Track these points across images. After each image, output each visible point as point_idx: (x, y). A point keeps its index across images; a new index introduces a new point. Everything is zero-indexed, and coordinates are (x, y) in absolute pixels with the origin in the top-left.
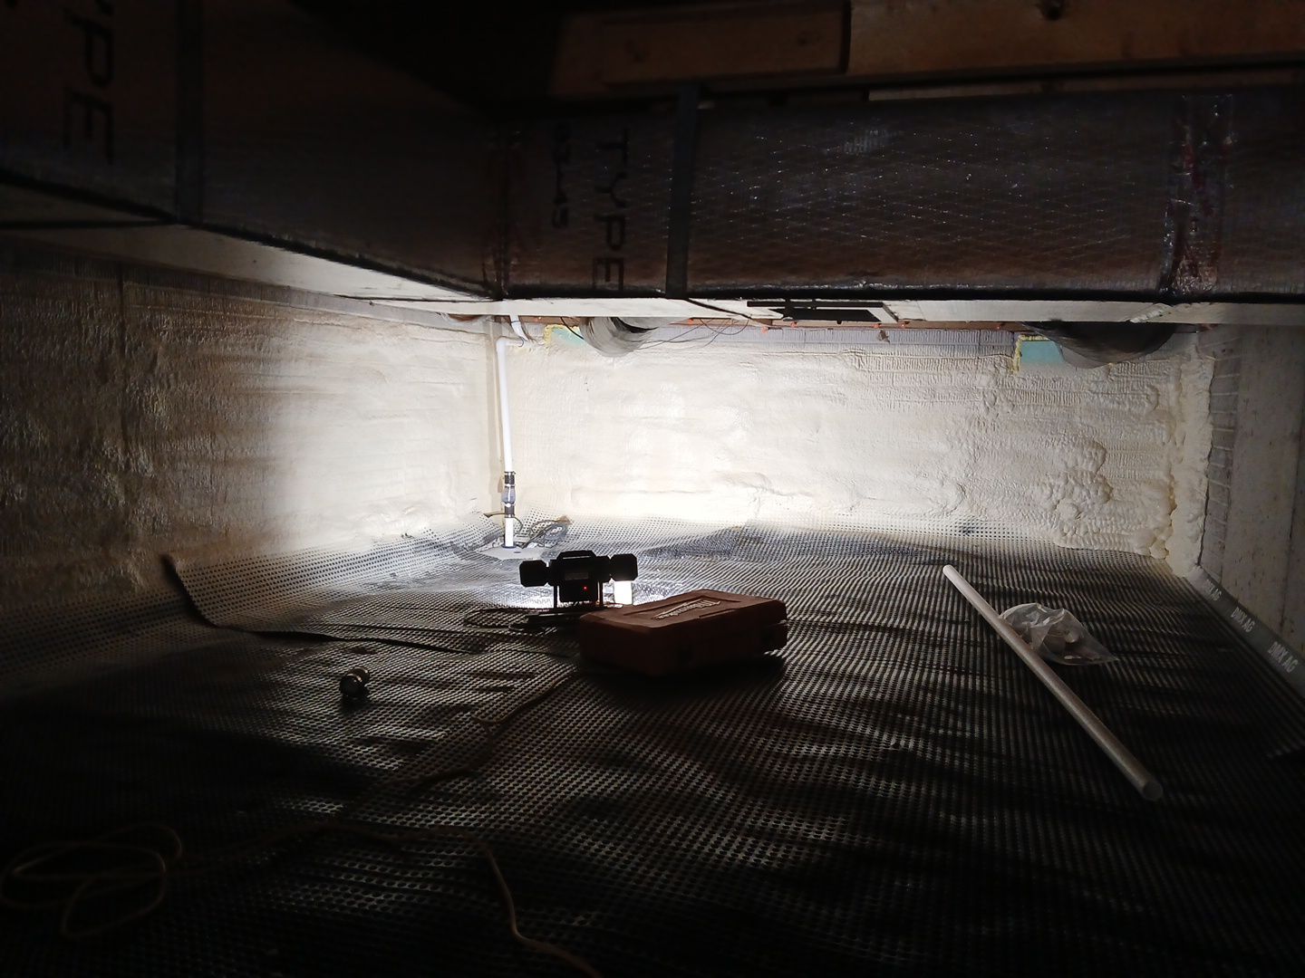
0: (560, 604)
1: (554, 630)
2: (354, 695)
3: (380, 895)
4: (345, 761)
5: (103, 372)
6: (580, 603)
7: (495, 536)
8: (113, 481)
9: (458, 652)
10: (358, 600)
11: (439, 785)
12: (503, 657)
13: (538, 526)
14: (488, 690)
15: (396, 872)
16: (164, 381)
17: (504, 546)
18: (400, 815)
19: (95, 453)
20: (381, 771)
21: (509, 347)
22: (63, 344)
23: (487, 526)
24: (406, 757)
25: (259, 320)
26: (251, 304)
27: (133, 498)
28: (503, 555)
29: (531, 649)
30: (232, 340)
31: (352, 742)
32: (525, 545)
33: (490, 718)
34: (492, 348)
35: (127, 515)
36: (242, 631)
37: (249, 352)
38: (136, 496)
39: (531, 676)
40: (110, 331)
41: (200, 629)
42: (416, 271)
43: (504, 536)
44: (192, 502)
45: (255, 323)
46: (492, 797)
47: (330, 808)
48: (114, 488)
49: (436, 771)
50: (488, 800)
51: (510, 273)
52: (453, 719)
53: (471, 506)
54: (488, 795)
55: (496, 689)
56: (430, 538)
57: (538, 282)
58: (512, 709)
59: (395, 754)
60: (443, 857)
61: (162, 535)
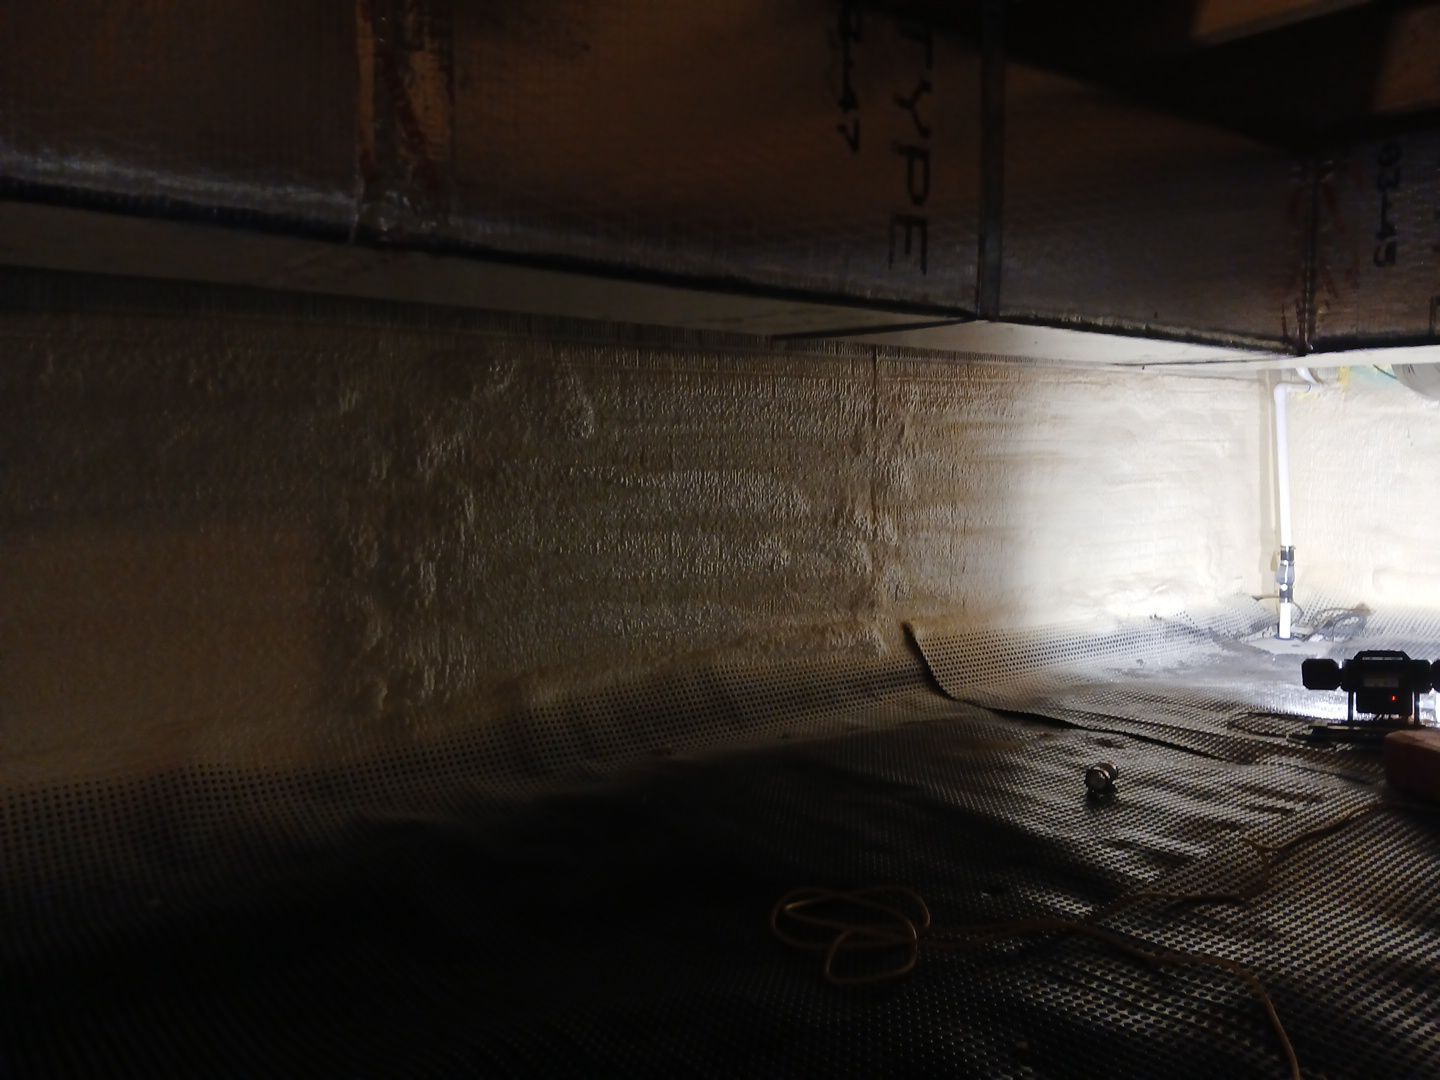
0: (1356, 715)
1: (1347, 747)
2: (1100, 792)
3: (1135, 1014)
4: (1093, 862)
5: (857, 446)
6: (1386, 717)
7: (1267, 624)
8: (862, 550)
9: (1221, 760)
10: (1101, 686)
11: (1202, 907)
12: (1280, 772)
13: (1325, 615)
14: (1262, 809)
15: (1154, 993)
16: (910, 451)
17: (1277, 637)
18: (1158, 932)
19: (848, 521)
20: (1135, 881)
21: (1290, 394)
22: (823, 420)
23: (1256, 611)
24: (1163, 870)
25: (1002, 384)
26: (995, 367)
27: (878, 566)
28: (1276, 648)
29: (1319, 767)
30: (975, 406)
31: (1100, 842)
32: (1306, 638)
33: (1264, 843)
34: (1268, 396)
35: (873, 582)
36: (979, 706)
37: (992, 418)
38: (881, 563)
39: (1318, 799)
40: (864, 404)
41: (938, 700)
42: (1206, 335)
43: (1278, 625)
44: (932, 571)
45: (999, 387)
46: (1270, 935)
47: (1081, 909)
48: (863, 555)
49: (1199, 892)
50: (1264, 937)
51: (1317, 324)
52: (1218, 835)
53: (1235, 586)
54: (1263, 931)
55: (1272, 810)
56: (1183, 621)
57: (1354, 331)
58: (1293, 836)
59: (1149, 863)
60: (1209, 989)
61: (904, 603)
